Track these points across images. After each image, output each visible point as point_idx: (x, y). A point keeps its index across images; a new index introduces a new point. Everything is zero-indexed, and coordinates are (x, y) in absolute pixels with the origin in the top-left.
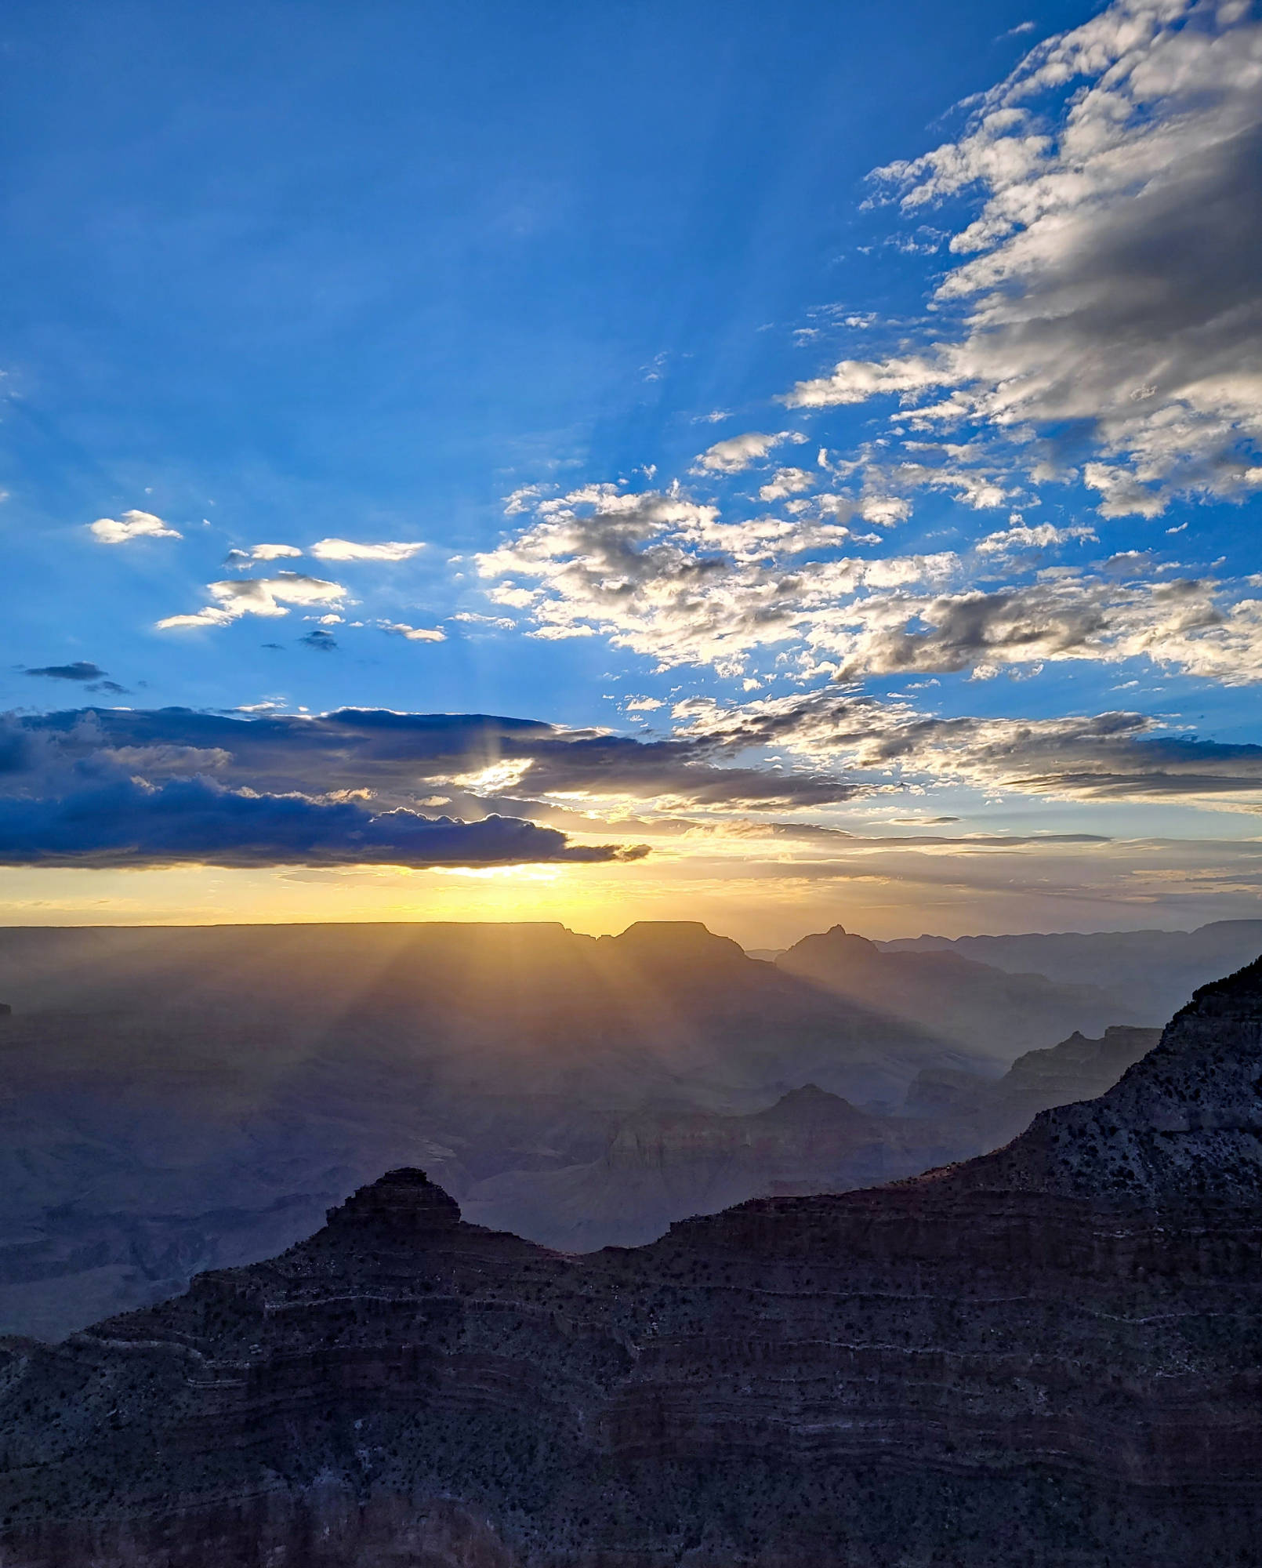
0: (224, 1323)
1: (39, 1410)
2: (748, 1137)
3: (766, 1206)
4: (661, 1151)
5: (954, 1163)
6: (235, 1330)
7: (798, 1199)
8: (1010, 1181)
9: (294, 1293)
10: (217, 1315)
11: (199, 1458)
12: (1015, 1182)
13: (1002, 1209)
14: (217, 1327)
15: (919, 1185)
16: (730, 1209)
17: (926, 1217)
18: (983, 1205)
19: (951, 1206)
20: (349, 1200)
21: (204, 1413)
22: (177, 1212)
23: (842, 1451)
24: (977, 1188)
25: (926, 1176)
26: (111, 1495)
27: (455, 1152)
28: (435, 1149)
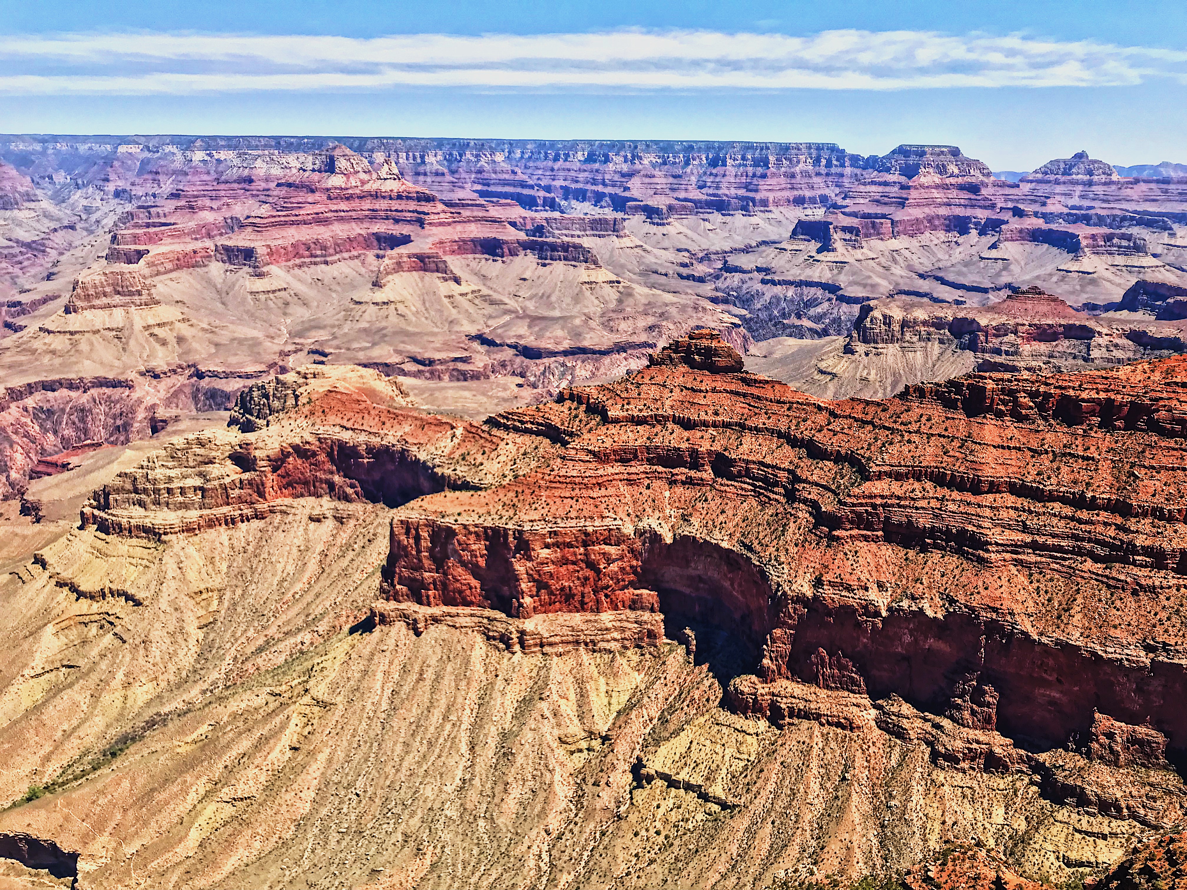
0: (580, 421)
1: (471, 459)
6: (588, 426)
9: (626, 407)
10: (576, 416)
11: (565, 501)
14: (577, 423)
20: (664, 349)
21: (569, 474)
22: (549, 346)
23: (1020, 557)
26: (515, 514)
27: (740, 320)
28: (726, 317)
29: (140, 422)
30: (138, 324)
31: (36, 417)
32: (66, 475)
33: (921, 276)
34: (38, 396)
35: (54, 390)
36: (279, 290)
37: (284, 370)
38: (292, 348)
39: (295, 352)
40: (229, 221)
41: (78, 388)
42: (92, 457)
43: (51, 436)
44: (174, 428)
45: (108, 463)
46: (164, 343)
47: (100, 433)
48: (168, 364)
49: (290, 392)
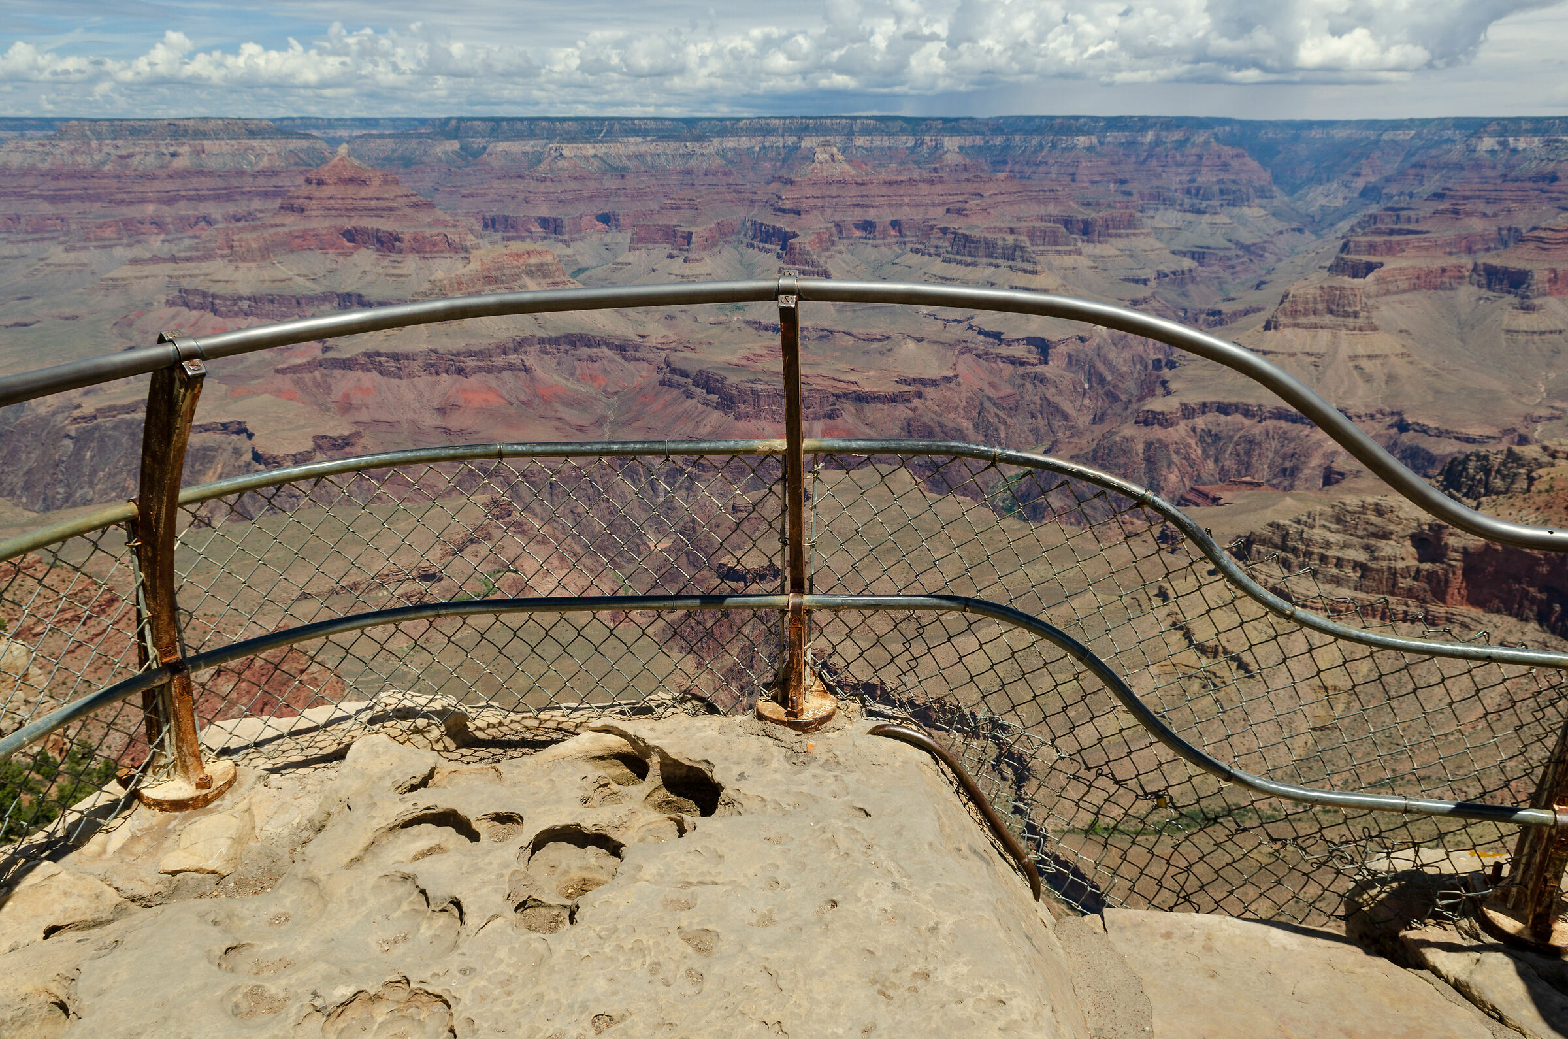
29: (1313, 469)
30: (1345, 350)
31: (1201, 440)
32: (1215, 509)
34: (1211, 417)
35: (1227, 414)
36: (1551, 332)
37: (1523, 440)
38: (1544, 412)
39: (1550, 419)
40: (1504, 232)
41: (1253, 416)
42: (1247, 497)
43: (1210, 464)
44: (1351, 485)
45: (1262, 508)
46: (1369, 379)
47: (1263, 471)
48: (1367, 406)
49: (1523, 471)
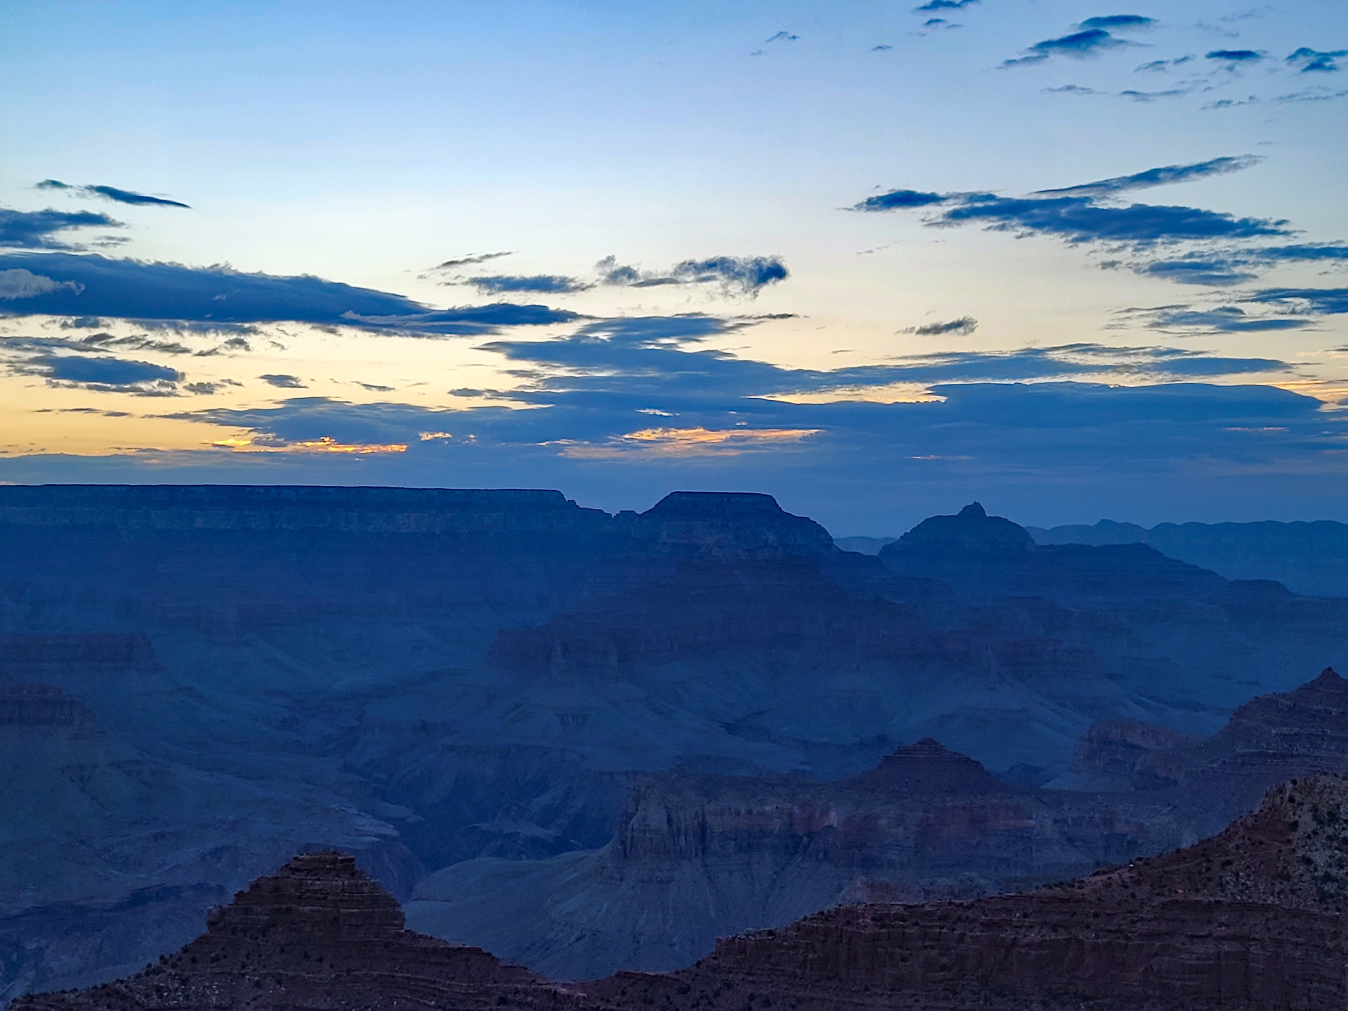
2: (833, 814)
3: (858, 917)
4: (703, 832)
5: (1140, 859)
7: (907, 907)
8: (1222, 886)
12: (1231, 887)
13: (1210, 927)
15: (1085, 891)
16: (805, 919)
17: (1097, 937)
18: (1184, 921)
19: (1133, 922)
20: (239, 895)
24: (1174, 897)
25: (1097, 878)
27: (396, 828)
28: (367, 824)
33: (731, 728)
